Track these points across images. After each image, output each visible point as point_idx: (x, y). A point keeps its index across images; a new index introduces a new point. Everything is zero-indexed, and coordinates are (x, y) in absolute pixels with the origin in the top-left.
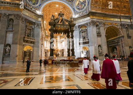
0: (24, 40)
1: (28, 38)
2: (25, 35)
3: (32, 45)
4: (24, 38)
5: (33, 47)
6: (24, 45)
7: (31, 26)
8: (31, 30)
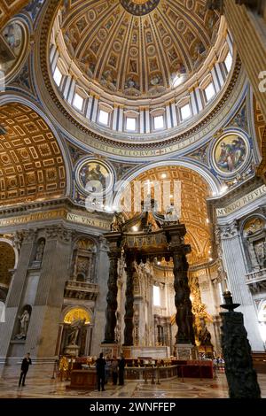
0: (65, 291)
1: (77, 285)
2: (72, 277)
3: (91, 303)
4: (67, 283)
5: (93, 310)
6: (64, 307)
7: (90, 247)
8: (88, 258)
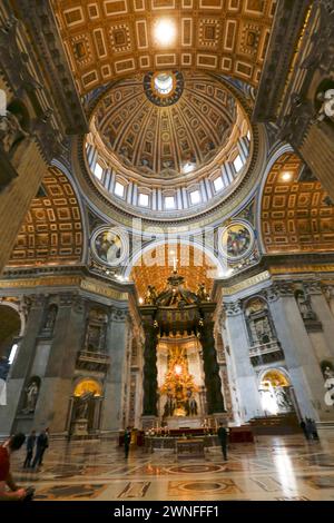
0: (77, 362)
1: (89, 355)
2: (83, 347)
3: (101, 375)
4: (79, 354)
5: (103, 381)
6: (75, 378)
7: (101, 317)
8: (99, 328)
